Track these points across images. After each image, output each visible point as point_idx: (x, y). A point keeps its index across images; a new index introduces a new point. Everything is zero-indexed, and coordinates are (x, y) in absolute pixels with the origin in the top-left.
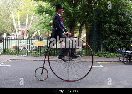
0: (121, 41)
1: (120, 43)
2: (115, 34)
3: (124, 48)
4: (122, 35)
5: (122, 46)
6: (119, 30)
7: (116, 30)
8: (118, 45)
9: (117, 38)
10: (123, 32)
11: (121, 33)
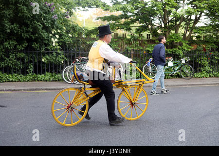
0: (24, 52)
1: (22, 55)
2: (14, 40)
3: (30, 64)
4: (26, 42)
5: (26, 61)
6: (21, 32)
7: (15, 32)
8: (18, 59)
9: (18, 46)
10: (28, 37)
11: (24, 37)
